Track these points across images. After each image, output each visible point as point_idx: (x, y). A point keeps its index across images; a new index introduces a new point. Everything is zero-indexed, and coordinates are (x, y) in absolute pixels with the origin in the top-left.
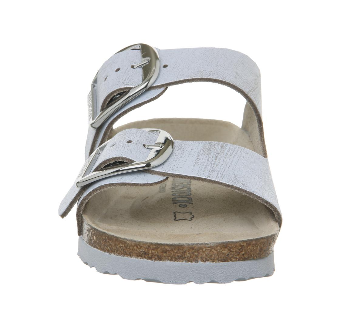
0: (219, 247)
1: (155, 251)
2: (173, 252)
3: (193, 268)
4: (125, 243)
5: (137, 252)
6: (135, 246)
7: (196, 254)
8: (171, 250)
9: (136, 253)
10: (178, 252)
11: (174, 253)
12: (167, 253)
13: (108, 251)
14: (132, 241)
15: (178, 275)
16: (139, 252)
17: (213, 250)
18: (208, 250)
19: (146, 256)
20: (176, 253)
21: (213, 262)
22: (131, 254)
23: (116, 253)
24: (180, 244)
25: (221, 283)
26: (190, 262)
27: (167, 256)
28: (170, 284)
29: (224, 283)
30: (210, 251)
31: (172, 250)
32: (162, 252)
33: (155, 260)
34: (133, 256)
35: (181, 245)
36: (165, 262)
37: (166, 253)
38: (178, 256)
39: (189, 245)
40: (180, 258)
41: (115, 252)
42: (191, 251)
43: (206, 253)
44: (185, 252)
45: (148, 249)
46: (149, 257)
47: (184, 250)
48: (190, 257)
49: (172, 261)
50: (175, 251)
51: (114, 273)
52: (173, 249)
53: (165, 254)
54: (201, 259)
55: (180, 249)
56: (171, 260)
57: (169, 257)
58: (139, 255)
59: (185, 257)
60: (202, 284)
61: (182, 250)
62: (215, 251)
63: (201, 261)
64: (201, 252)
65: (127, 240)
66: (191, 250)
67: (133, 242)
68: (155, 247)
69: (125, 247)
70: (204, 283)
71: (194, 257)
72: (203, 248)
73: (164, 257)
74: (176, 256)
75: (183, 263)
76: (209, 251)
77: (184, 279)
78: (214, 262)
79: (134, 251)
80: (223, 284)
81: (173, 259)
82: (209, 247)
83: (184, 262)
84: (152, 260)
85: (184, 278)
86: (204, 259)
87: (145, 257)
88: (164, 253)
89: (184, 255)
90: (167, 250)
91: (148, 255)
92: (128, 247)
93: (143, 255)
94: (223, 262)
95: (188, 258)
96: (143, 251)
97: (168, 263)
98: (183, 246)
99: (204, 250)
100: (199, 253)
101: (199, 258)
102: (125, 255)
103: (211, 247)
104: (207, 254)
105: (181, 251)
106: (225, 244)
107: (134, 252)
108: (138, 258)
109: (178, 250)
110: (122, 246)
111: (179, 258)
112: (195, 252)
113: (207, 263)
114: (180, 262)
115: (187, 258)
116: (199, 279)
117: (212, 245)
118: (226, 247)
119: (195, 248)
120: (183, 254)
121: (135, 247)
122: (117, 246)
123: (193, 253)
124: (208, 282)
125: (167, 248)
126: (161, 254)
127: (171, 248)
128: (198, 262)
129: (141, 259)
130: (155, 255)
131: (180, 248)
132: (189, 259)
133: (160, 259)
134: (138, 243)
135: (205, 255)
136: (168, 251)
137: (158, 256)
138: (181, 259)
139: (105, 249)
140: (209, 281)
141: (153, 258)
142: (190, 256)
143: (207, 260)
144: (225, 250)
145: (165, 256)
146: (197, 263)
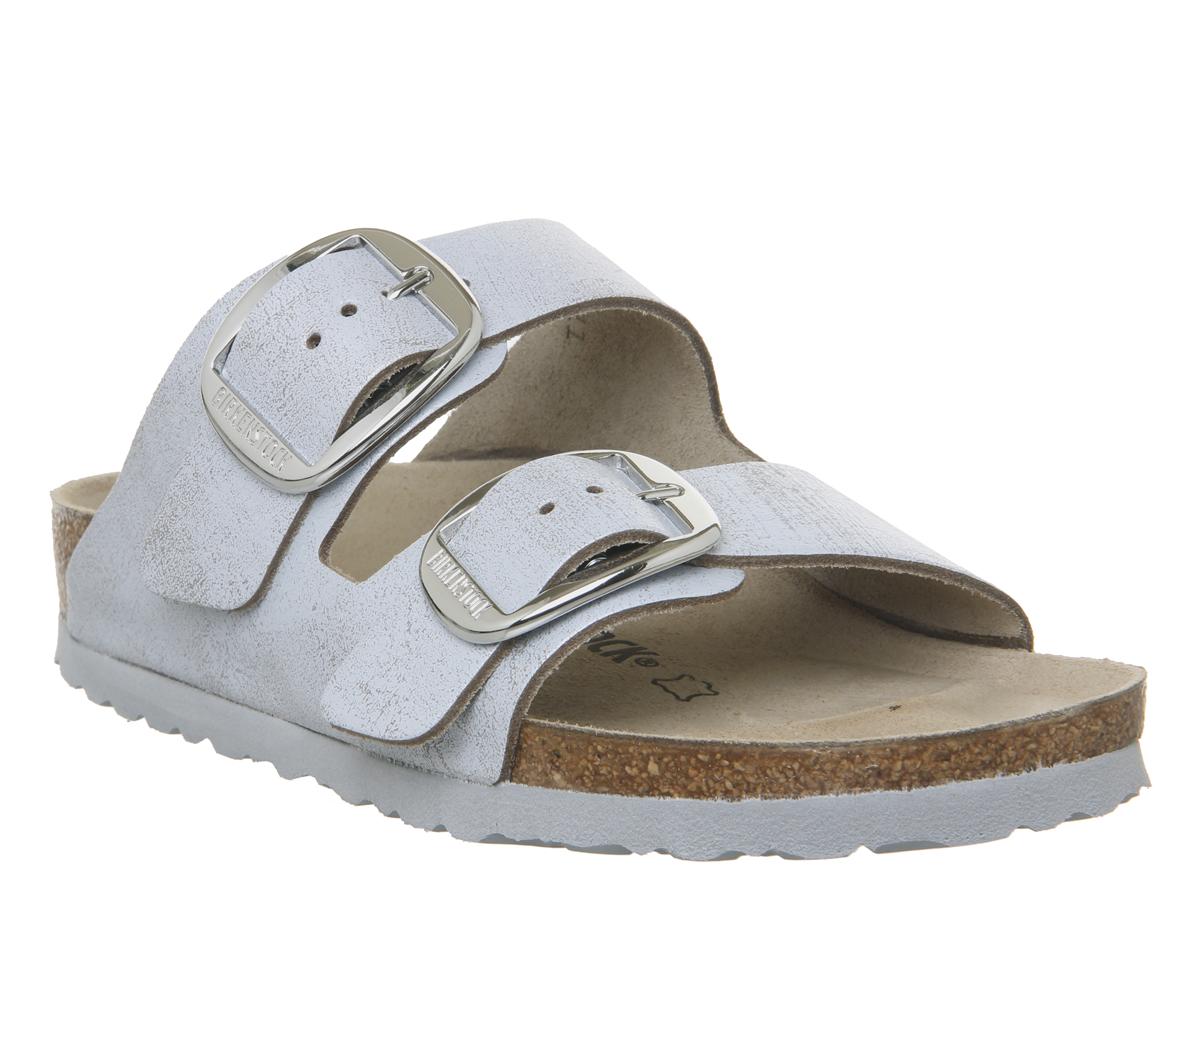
0: (1085, 718)
1: (912, 761)
2: (971, 753)
3: (1027, 790)
4: (807, 756)
5: (850, 775)
6: (843, 758)
7: (1033, 746)
8: (963, 750)
9: (845, 781)
10: (985, 750)
11: (974, 756)
12: (953, 758)
13: (727, 794)
14: (832, 745)
15: (989, 817)
16: (855, 774)
17: (1073, 729)
18: (1061, 728)
19: (881, 782)
20: (980, 754)
21: (1070, 761)
22: (828, 785)
23: (763, 791)
24: (990, 726)
25: (1095, 815)
26: (1014, 772)
27: (951, 768)
28: (966, 844)
29: (1101, 815)
30: (1065, 734)
31: (968, 747)
32: (936, 760)
33: (910, 787)
34: (831, 789)
35: (995, 730)
36: (943, 786)
37: (948, 760)
38: (983, 762)
39: (1015, 724)
40: (990, 767)
41: (759, 790)
42: (1020, 740)
43: (1056, 739)
44: (1004, 747)
45: (891, 761)
46: (893, 782)
47: (1002, 742)
48: (1017, 759)
49: (964, 779)
50: (977, 750)
51: (764, 852)
52: (971, 746)
53: (945, 765)
54: (1043, 758)
55: (990, 741)
56: (962, 777)
57: (956, 769)
58: (857, 783)
59: (1002, 762)
60: (1053, 827)
61: (997, 742)
62: (1076, 731)
63: (1043, 763)
64: (1045, 740)
65: (813, 746)
66: (1020, 738)
67: (836, 750)
68: (915, 748)
69: (803, 769)
70: (1057, 824)
71: (1027, 755)
72: (1050, 726)
73: (941, 773)
74: (979, 763)
75: (996, 778)
76: (1063, 732)
77: (1003, 823)
78: (1073, 763)
79: (839, 775)
80: (1100, 817)
81: (969, 774)
82: (1063, 722)
83: (998, 778)
84: (901, 790)
85: (1004, 820)
86: (1050, 758)
87: (876, 786)
88: (942, 761)
89: (1000, 756)
90: (952, 752)
91: (889, 775)
92: (817, 767)
93: (872, 780)
94: (1090, 757)
95: (1009, 763)
96: (873, 769)
97: (953, 786)
98: (999, 732)
99: (1052, 732)
100: (1038, 742)
101: (1039, 757)
102: (800, 791)
103: (1068, 720)
104: (1058, 742)
105: (993, 746)
106: (1096, 707)
107: (839, 777)
108: (850, 792)
109: (985, 745)
110: (792, 769)
111: (984, 769)
112: (1030, 742)
113: (1058, 767)
114: (988, 779)
115: (1006, 764)
116: (1044, 817)
117: (1070, 714)
118: (1097, 716)
119: (1032, 730)
120: (996, 753)
121: (845, 762)
122: (768, 772)
123: (1024, 746)
124: (1067, 820)
125: (953, 745)
126: (933, 765)
127: (964, 743)
128: (1035, 769)
129: (861, 791)
130: (912, 774)
131: (990, 738)
132: (1011, 765)
133: (926, 780)
134: (854, 750)
135: (1053, 745)
136: (956, 752)
137: (920, 773)
138: (988, 771)
139: (709, 789)
140: (1068, 817)
141: (905, 783)
142: (1016, 756)
143: (1056, 760)
144: (1097, 725)
145: (943, 771)
146: (1032, 772)
